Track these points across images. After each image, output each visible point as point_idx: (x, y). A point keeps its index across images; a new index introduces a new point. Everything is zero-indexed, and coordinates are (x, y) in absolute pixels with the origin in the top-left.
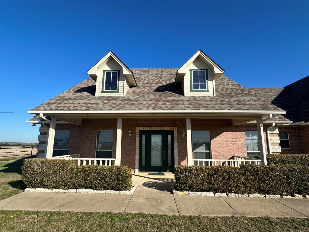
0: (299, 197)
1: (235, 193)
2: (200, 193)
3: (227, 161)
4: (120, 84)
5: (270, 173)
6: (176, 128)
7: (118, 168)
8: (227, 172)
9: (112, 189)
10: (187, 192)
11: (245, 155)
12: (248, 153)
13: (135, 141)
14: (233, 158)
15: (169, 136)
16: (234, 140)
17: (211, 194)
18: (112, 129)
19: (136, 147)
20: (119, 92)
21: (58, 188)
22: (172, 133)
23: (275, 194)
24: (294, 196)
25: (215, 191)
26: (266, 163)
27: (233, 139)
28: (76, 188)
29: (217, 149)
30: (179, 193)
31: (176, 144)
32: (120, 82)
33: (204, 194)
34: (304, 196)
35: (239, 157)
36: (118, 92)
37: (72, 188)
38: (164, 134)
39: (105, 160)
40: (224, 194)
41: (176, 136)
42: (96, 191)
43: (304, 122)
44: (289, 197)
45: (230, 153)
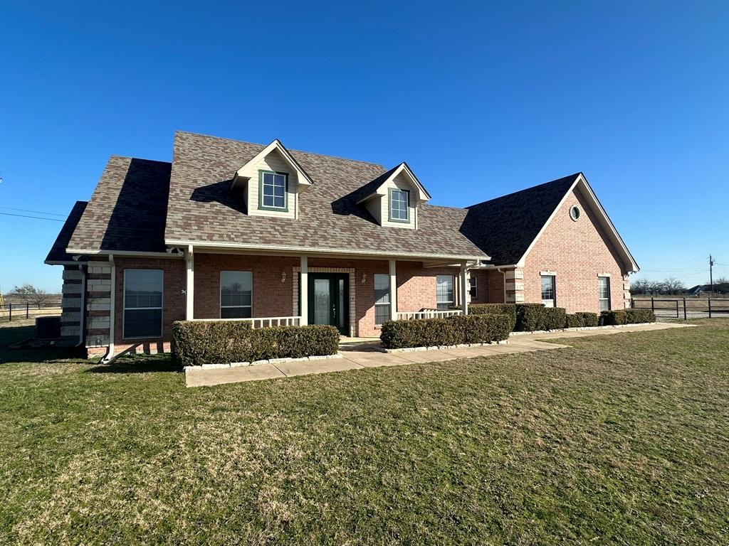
0: (494, 343)
1: (445, 345)
2: (413, 349)
3: (414, 313)
4: (289, 197)
5: (475, 322)
6: (354, 269)
7: (303, 329)
8: (439, 324)
9: (318, 354)
10: (401, 349)
11: (435, 307)
12: (438, 304)
13: (292, 290)
14: (422, 310)
15: (341, 282)
16: (424, 288)
17: (424, 349)
18: (251, 269)
19: (294, 301)
20: (288, 212)
21: (240, 361)
22: (346, 277)
23: (477, 343)
24: (490, 343)
25: (428, 345)
26: (467, 314)
27: (423, 286)
28: (267, 358)
29: (404, 300)
30: (394, 351)
31: (352, 294)
32: (289, 194)
33: (417, 349)
34: (498, 343)
35: (428, 309)
36: (286, 211)
37: (260, 359)
38: (333, 279)
39: (277, 320)
40: (436, 348)
41: (352, 281)
42: (297, 359)
43: (493, 265)
44: (487, 344)
45: (419, 304)
